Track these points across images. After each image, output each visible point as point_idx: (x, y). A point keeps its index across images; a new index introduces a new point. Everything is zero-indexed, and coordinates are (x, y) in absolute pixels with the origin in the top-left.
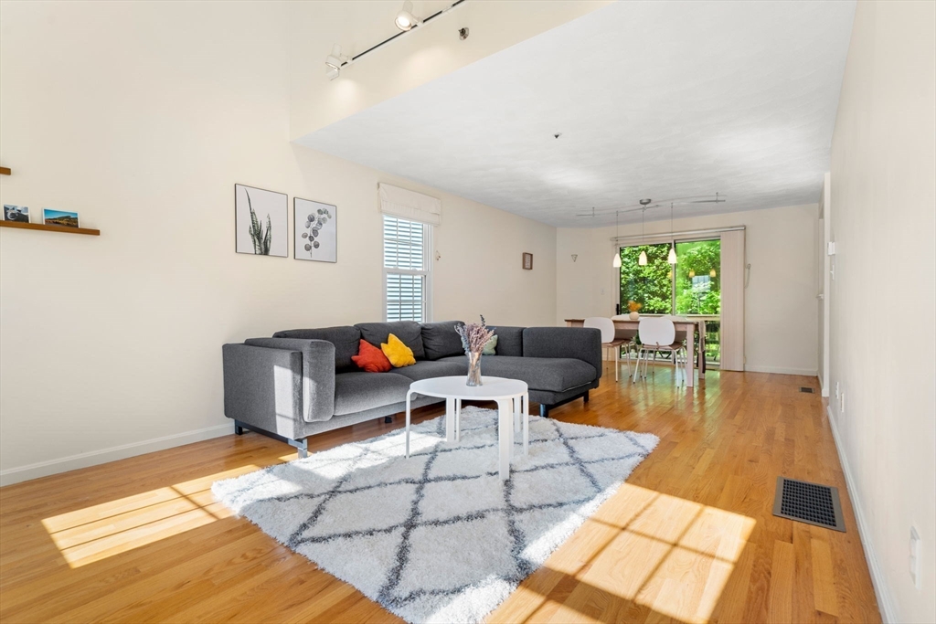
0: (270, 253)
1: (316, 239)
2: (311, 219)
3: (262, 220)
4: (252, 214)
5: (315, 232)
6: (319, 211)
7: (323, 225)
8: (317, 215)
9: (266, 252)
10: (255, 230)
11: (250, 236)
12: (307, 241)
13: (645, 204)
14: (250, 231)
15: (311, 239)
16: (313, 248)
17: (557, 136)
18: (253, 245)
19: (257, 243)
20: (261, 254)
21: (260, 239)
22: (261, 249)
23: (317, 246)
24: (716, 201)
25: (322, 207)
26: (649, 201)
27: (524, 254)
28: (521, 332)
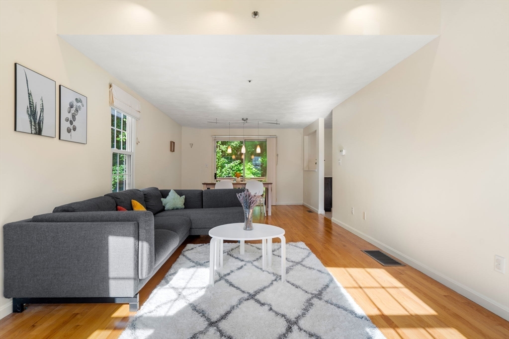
0: (43, 133)
1: (74, 123)
2: (71, 106)
3: (37, 101)
4: (30, 94)
5: (74, 117)
6: (76, 99)
7: (79, 111)
8: (75, 103)
9: (39, 132)
10: (31, 111)
11: (27, 116)
12: (68, 124)
13: (245, 120)
14: (28, 111)
15: (71, 123)
16: (72, 130)
17: (250, 81)
18: (29, 125)
19: (33, 124)
20: (36, 134)
21: (35, 119)
22: (36, 129)
23: (74, 129)
24: (277, 124)
25: (78, 97)
26: (247, 119)
27: (171, 142)
28: (202, 193)
